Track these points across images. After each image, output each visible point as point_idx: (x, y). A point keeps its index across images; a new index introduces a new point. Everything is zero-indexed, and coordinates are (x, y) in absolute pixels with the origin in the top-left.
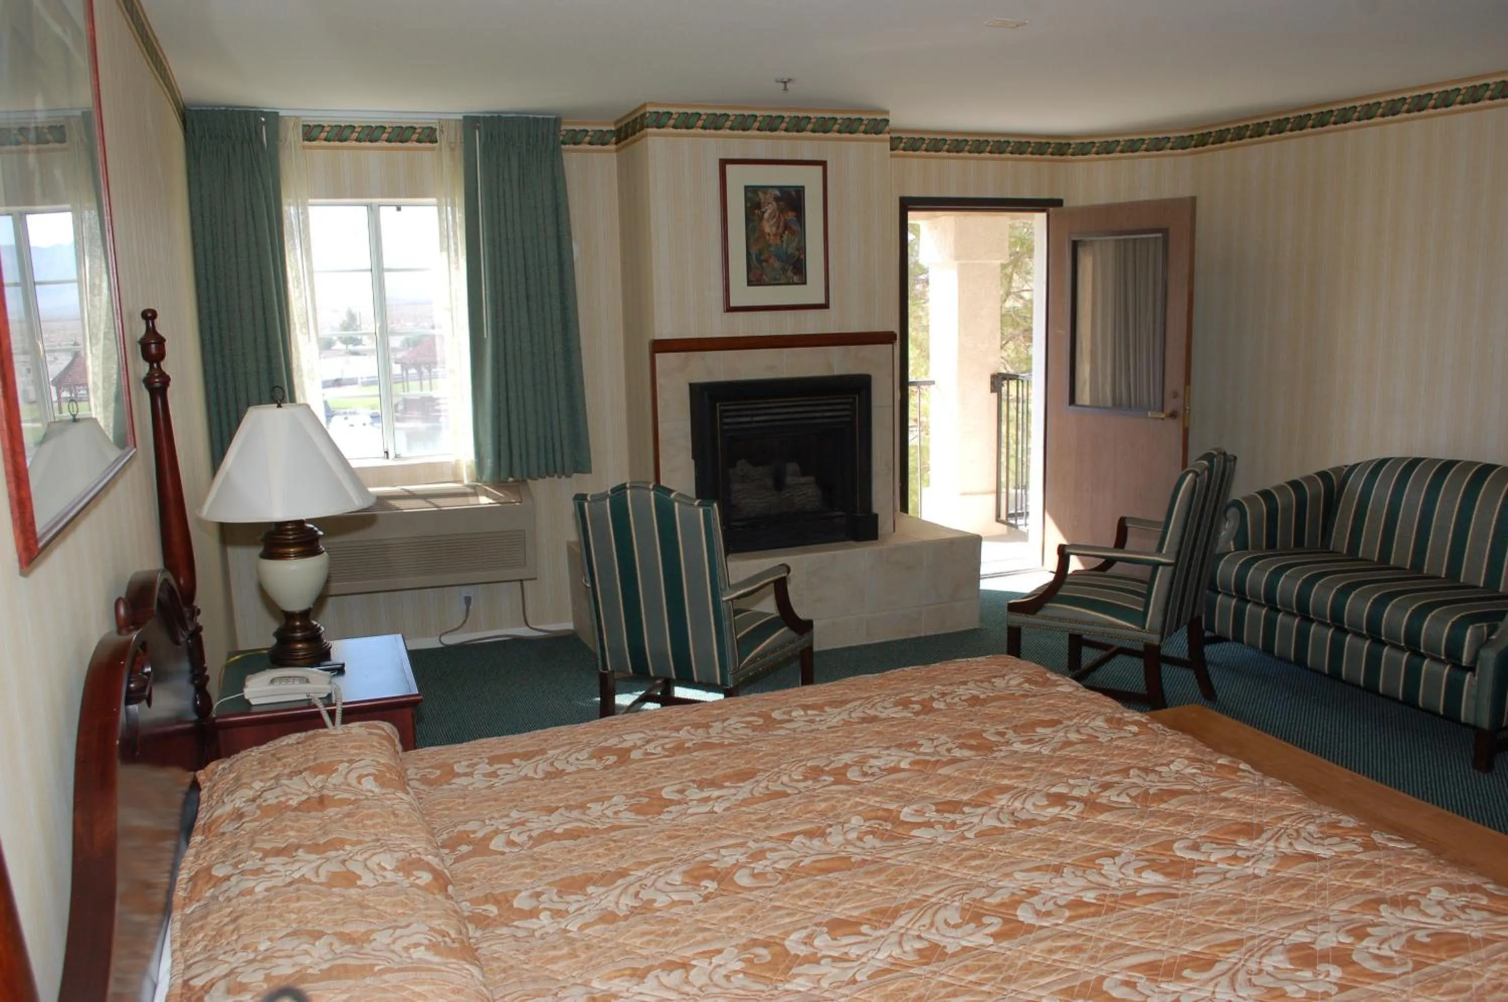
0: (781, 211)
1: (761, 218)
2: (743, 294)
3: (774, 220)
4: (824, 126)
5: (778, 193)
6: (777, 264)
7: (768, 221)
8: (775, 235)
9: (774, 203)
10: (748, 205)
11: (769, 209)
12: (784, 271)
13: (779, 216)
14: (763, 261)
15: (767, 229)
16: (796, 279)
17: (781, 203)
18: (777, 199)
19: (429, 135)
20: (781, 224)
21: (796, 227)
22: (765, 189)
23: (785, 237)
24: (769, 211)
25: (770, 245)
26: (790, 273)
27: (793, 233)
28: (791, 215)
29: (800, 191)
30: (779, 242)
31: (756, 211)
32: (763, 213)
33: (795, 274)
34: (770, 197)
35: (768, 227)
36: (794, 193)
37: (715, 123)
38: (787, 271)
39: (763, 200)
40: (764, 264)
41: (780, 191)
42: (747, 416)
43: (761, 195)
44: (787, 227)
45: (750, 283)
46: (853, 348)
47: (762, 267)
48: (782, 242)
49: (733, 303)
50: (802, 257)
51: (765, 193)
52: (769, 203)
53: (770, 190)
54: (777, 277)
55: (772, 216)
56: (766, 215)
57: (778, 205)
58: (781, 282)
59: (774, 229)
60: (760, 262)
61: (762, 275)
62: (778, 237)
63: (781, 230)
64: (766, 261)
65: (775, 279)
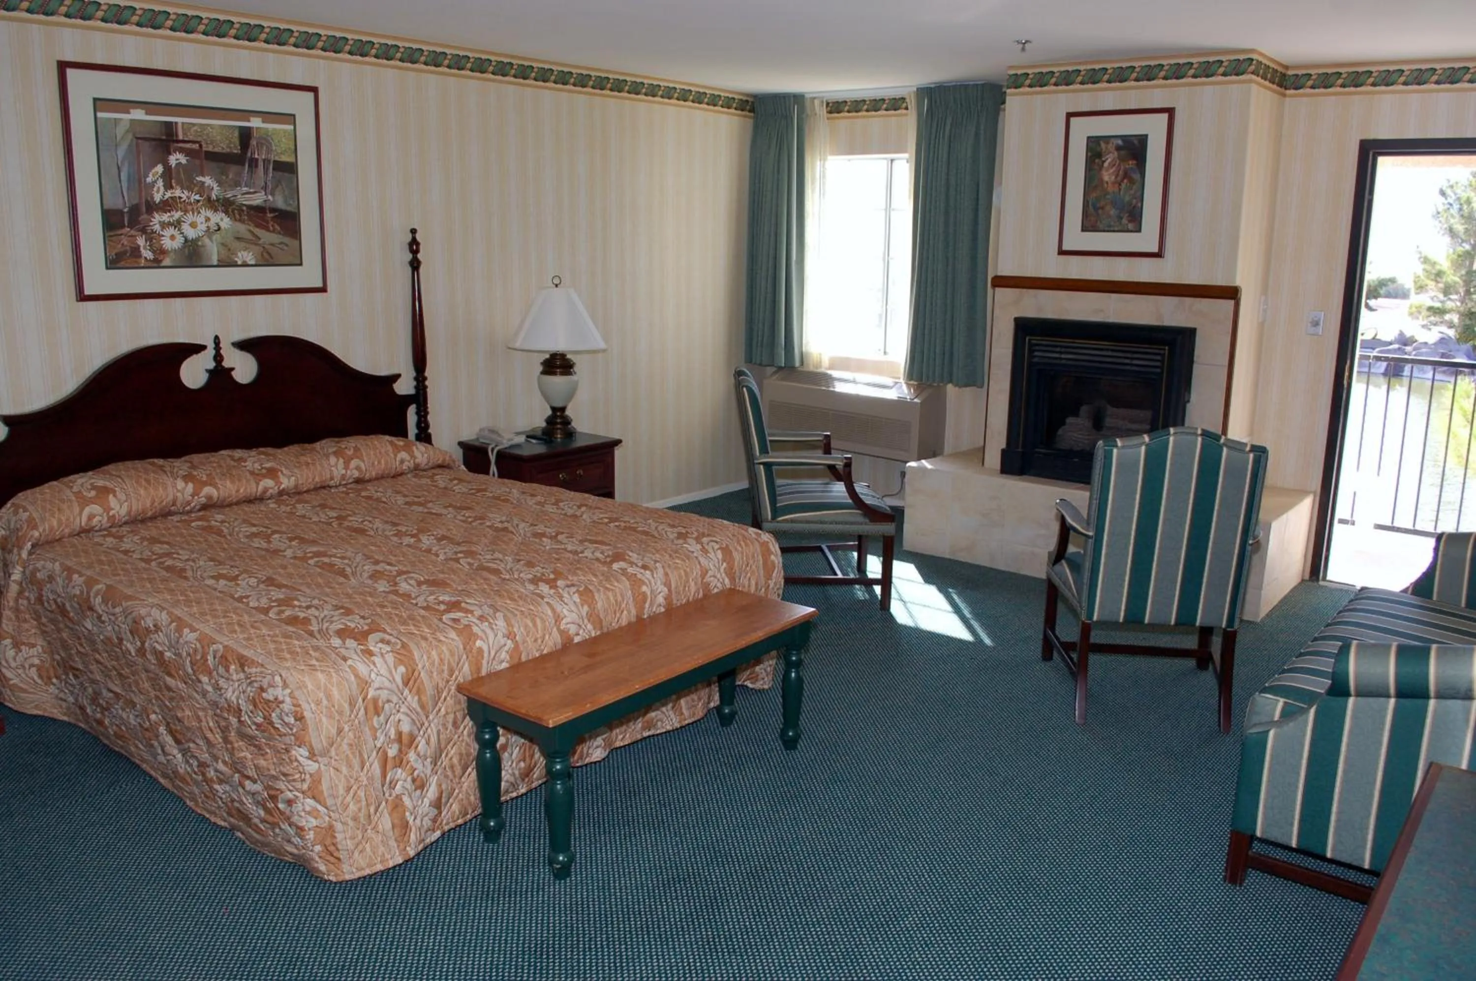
0: (1122, 159)
1: (1101, 167)
2: (1076, 239)
3: (1114, 169)
4: (1177, 72)
5: (1120, 142)
6: (1113, 212)
7: (1107, 170)
8: (1114, 183)
9: (1116, 154)
10: (1089, 154)
11: (1110, 158)
12: (1120, 218)
13: (1119, 165)
14: (1099, 208)
15: (1106, 178)
16: (1130, 226)
17: (1123, 152)
18: (1118, 148)
19: (896, 104)
20: (1121, 172)
21: (1136, 176)
22: (1107, 138)
23: (1123, 186)
24: (1109, 160)
25: (1107, 193)
26: (1124, 221)
27: (1132, 181)
28: (1132, 163)
29: (1143, 140)
30: (1116, 190)
31: (1097, 161)
32: (1104, 162)
33: (1130, 221)
34: (1111, 147)
35: (1107, 176)
36: (1136, 142)
37: (1067, 79)
38: (1121, 218)
39: (1104, 150)
40: (1100, 211)
41: (1123, 141)
42: (1057, 352)
43: (1103, 145)
44: (1126, 175)
45: (1084, 229)
46: (1188, 300)
47: (1098, 214)
48: (1120, 190)
49: (1065, 247)
50: (1139, 205)
51: (1107, 143)
52: (1110, 152)
53: (1112, 140)
54: (1112, 223)
55: (1112, 165)
56: (1106, 164)
57: (1119, 155)
58: (1116, 229)
59: (1113, 177)
60: (1096, 209)
61: (1096, 221)
62: (1117, 185)
63: (1119, 179)
64: (1102, 208)
65: (1110, 226)
